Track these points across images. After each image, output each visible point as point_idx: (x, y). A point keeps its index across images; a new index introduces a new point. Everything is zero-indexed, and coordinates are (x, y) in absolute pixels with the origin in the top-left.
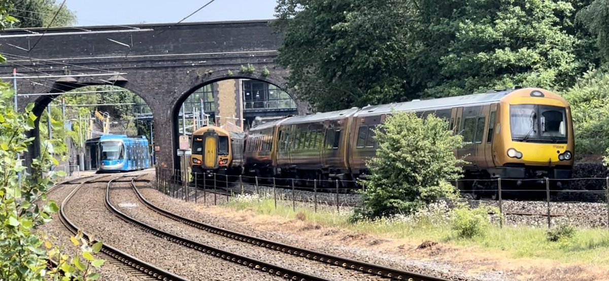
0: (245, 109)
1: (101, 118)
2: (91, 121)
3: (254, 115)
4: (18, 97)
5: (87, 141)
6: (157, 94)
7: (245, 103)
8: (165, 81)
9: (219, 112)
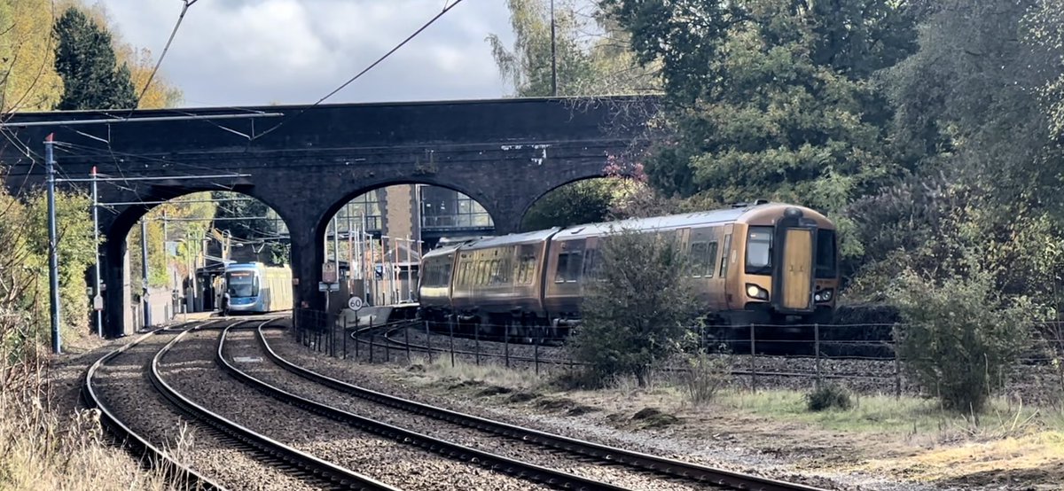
0: (424, 226)
1: (220, 237)
2: (205, 242)
3: (438, 236)
4: (98, 207)
5: (199, 270)
6: (295, 204)
7: (424, 219)
8: (307, 186)
9: (387, 231)
